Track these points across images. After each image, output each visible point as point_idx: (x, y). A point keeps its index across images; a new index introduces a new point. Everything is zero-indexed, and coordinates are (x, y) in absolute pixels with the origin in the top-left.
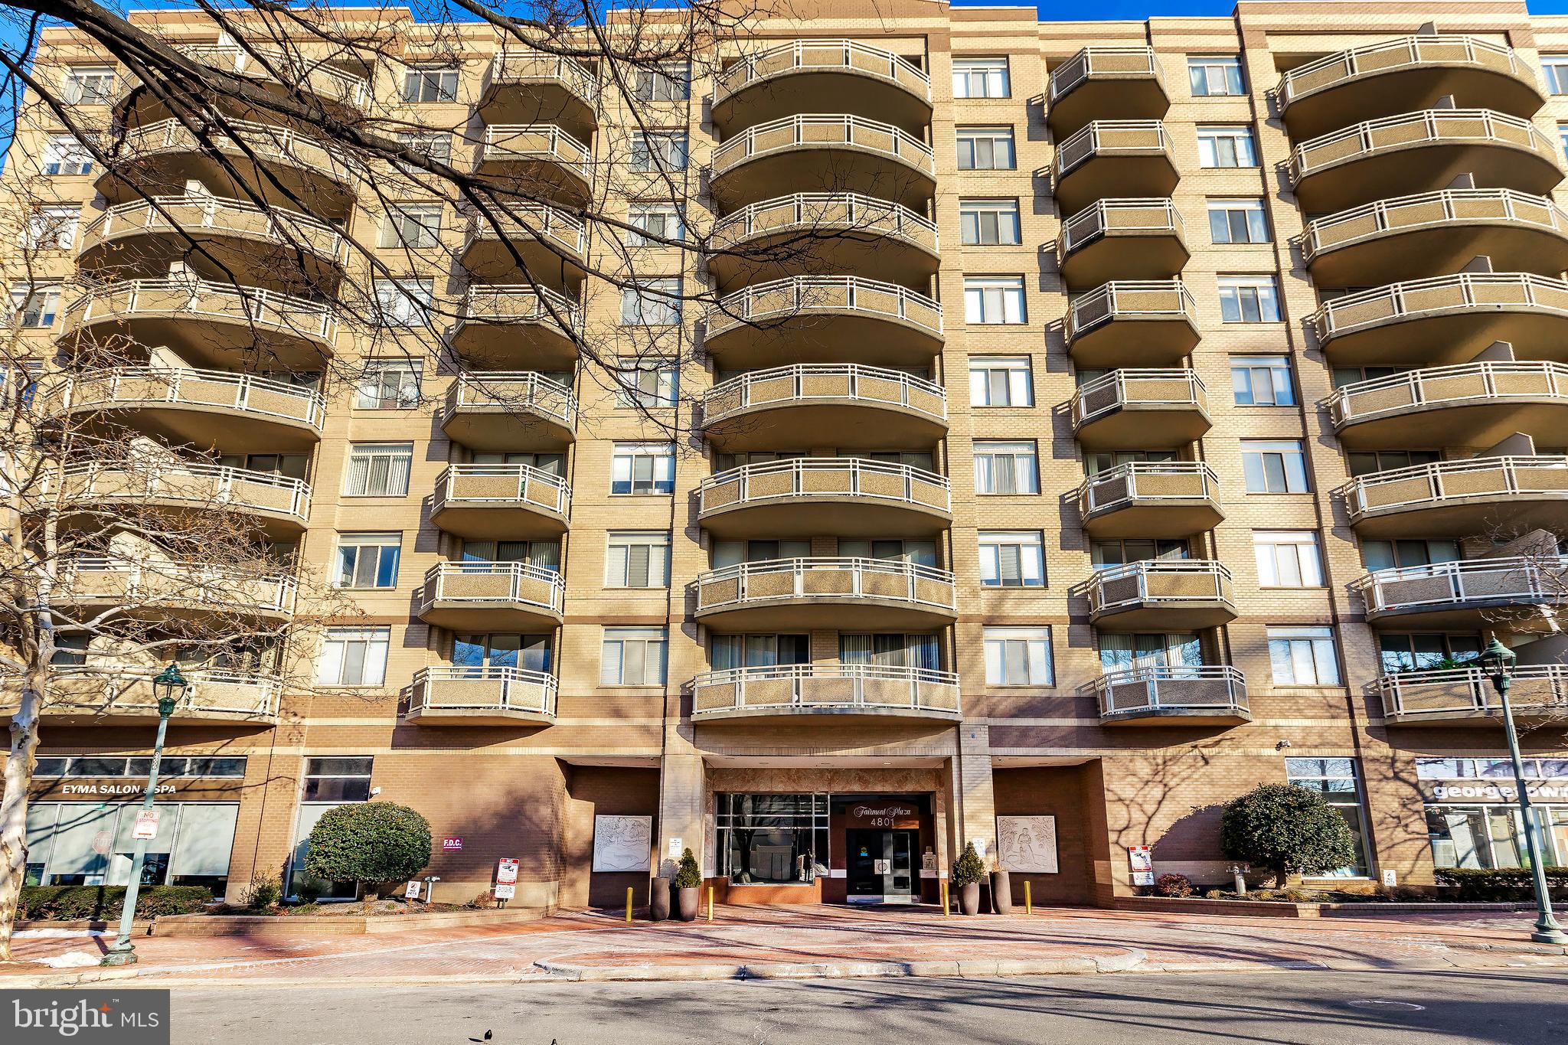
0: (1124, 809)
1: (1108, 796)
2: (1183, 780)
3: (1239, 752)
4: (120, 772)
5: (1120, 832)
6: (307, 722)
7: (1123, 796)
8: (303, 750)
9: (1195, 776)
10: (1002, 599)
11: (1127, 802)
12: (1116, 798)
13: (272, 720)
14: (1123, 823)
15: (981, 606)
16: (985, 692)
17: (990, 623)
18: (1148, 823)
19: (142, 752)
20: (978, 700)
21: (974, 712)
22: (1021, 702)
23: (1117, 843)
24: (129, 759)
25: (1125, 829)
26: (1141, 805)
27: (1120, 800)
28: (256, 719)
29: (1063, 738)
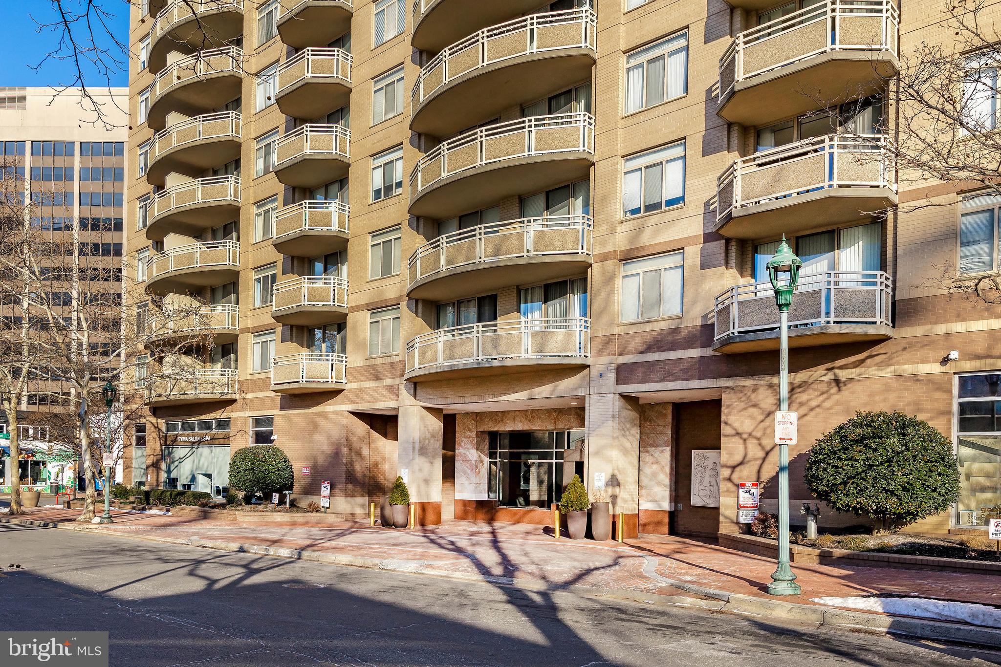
0: (741, 442)
1: (725, 430)
2: (812, 409)
3: (888, 372)
4: (193, 429)
5: (734, 468)
6: (249, 396)
7: (740, 430)
8: (248, 414)
9: (828, 404)
10: (640, 229)
11: (745, 436)
12: (734, 432)
13: (234, 397)
14: (738, 458)
15: (620, 242)
16: (616, 331)
17: (628, 258)
18: (764, 459)
19: (203, 417)
20: (609, 340)
21: (607, 351)
22: (650, 337)
23: (729, 479)
24: (196, 422)
25: (741, 463)
26: (759, 439)
27: (738, 434)
28: (224, 397)
29: (687, 370)
